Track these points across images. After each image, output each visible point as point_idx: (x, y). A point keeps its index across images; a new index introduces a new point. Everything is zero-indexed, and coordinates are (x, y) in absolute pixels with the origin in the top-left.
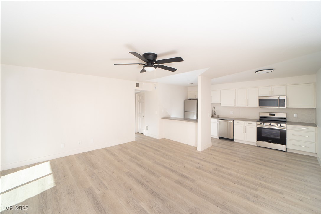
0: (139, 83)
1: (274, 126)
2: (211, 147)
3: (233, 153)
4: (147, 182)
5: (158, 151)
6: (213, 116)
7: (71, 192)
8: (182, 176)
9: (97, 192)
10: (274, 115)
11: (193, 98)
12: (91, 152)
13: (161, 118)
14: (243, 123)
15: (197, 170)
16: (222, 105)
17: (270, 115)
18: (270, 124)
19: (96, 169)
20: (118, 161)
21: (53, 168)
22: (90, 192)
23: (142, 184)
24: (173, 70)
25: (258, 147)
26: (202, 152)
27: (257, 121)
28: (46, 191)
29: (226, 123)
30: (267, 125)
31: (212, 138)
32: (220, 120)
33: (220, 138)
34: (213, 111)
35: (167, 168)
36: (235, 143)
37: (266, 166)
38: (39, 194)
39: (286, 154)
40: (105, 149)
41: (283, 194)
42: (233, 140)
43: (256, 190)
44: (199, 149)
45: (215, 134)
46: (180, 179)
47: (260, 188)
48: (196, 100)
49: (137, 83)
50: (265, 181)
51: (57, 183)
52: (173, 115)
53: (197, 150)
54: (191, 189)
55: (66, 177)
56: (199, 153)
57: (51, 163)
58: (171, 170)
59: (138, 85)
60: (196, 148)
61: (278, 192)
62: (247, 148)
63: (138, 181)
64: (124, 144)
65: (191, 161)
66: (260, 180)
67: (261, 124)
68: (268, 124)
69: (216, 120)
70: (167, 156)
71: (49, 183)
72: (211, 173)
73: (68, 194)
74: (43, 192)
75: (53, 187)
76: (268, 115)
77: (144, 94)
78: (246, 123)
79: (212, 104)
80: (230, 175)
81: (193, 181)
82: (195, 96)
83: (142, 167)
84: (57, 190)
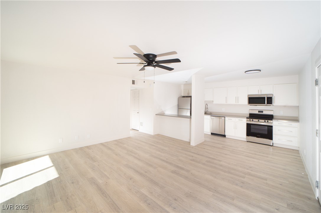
0: (134, 81)
1: (262, 122)
2: (204, 142)
3: (224, 147)
4: (146, 172)
5: (154, 146)
6: (206, 113)
7: (75, 182)
8: (178, 167)
9: (100, 181)
10: (262, 112)
11: (187, 95)
12: (88, 147)
13: (156, 115)
14: (234, 119)
15: (191, 162)
16: (214, 103)
17: (259, 112)
18: (258, 121)
19: (96, 162)
20: (116, 155)
21: (53, 161)
22: (93, 181)
23: (141, 174)
24: (170, 69)
25: (247, 142)
26: (195, 146)
27: (247, 118)
28: (51, 180)
29: (218, 119)
30: (255, 121)
31: (204, 134)
32: (213, 117)
33: (212, 134)
34: (206, 108)
35: (163, 160)
36: (226, 139)
37: (253, 158)
38: (44, 184)
39: (273, 148)
40: (102, 144)
41: (266, 180)
42: (224, 136)
43: (244, 177)
44: (193, 144)
45: (208, 130)
46: (175, 170)
47: (247, 176)
48: (190, 98)
49: (133, 80)
50: (252, 170)
51: (59, 173)
52: (168, 113)
53: (191, 145)
54: (186, 178)
55: (67, 169)
56: (193, 147)
57: (50, 157)
58: (167, 162)
59: (133, 82)
60: (189, 143)
61: (262, 179)
62: (237, 143)
63: (137, 172)
64: (119, 139)
65: (186, 154)
66: (248, 169)
67: (250, 120)
68: (257, 120)
69: (208, 117)
70: (162, 150)
71: (53, 174)
72: (204, 164)
73: (73, 183)
74: (48, 182)
75: (57, 178)
76: (257, 112)
77: (139, 91)
78: (237, 119)
79: (205, 101)
80: (221, 165)
81: (188, 171)
82: (188, 93)
83: (139, 160)
84: (61, 180)
